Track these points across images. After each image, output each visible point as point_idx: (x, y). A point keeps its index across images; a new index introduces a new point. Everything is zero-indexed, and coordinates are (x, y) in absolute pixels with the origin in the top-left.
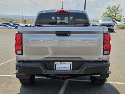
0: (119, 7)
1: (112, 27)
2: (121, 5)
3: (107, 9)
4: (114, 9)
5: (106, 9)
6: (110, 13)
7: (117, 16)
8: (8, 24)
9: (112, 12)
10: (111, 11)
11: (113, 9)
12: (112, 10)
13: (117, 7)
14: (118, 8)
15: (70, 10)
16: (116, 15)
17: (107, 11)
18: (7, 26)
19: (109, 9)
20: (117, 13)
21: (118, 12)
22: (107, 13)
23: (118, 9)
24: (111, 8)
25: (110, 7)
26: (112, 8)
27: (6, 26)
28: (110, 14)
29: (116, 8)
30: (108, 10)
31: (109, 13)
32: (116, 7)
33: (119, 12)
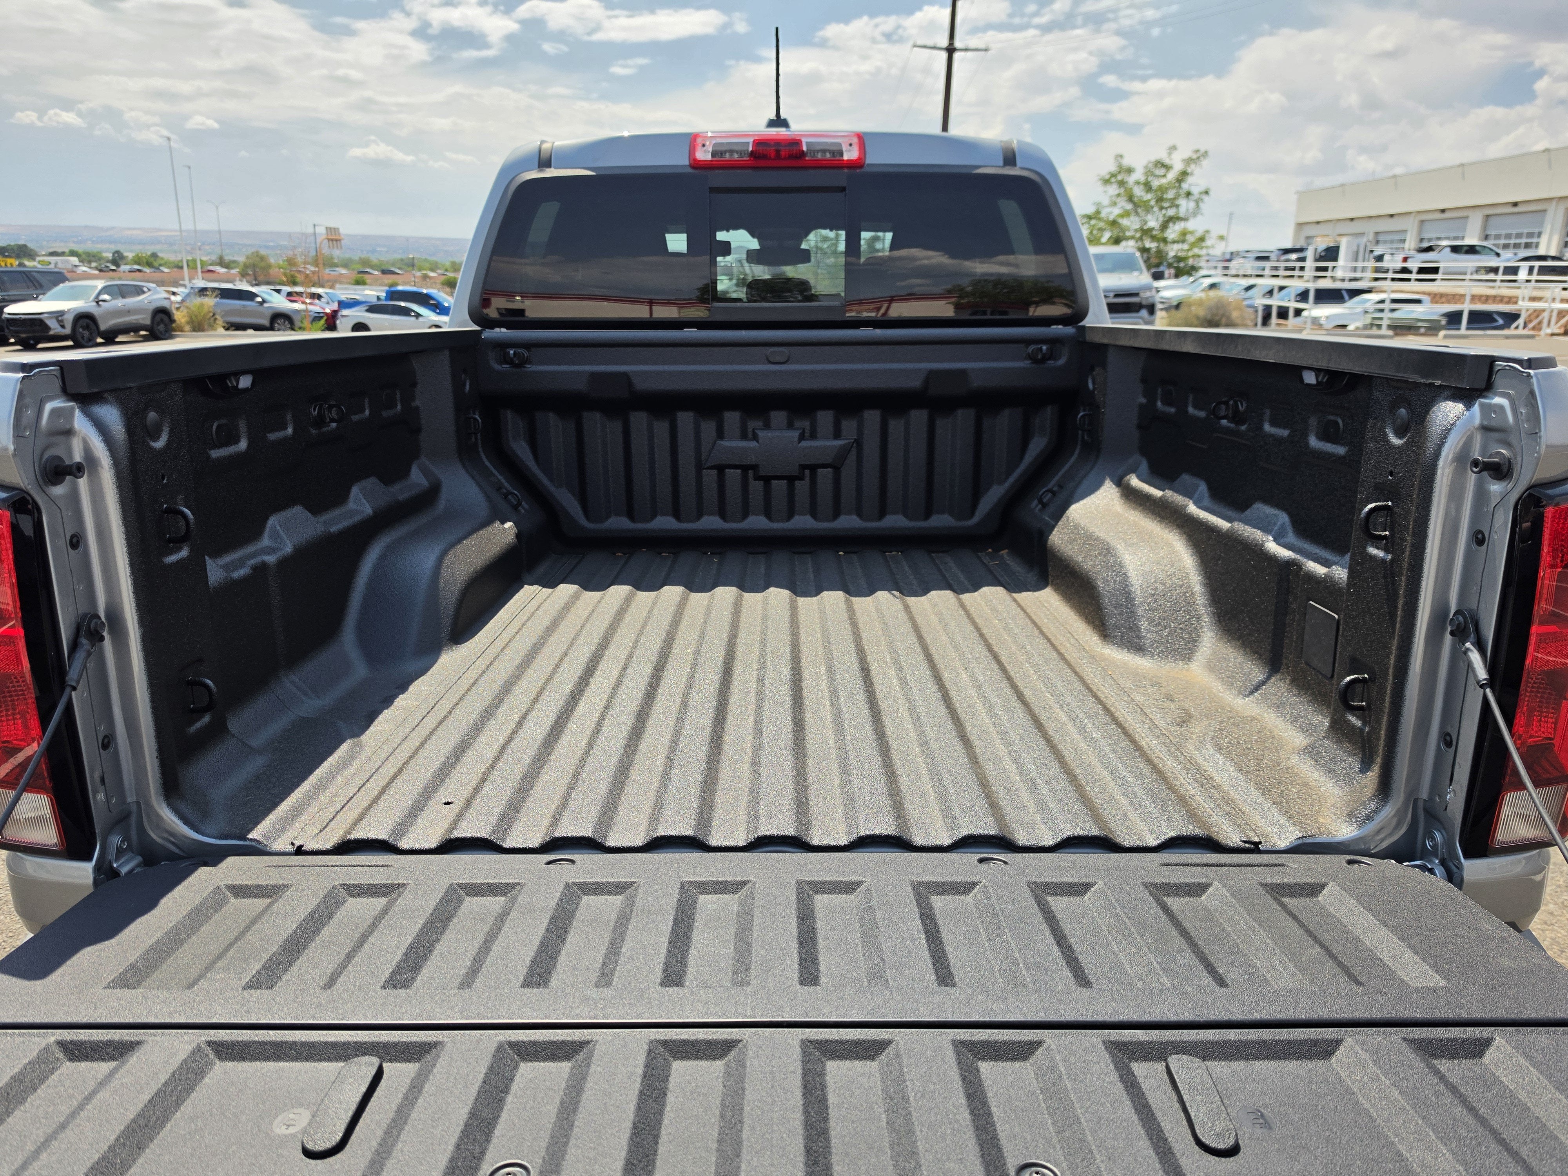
0: (1192, 168)
1: (1144, 313)
2: (1206, 154)
3: (1106, 182)
4: (1155, 183)
5: (1100, 188)
6: (1126, 214)
7: (1172, 232)
8: (424, 300)
9: (1137, 205)
10: (1130, 199)
11: (1148, 187)
12: (1138, 192)
13: (1178, 167)
14: (1184, 174)
15: (861, 138)
16: (1164, 226)
17: (1106, 201)
18: (418, 315)
19: (1122, 183)
20: (1171, 212)
21: (1185, 205)
22: (1103, 215)
23: (1185, 186)
24: (1131, 179)
25: (1130, 171)
26: (1138, 175)
27: (406, 312)
28: (1125, 222)
29: (1171, 176)
30: (1113, 190)
31: (1116, 211)
32: (1168, 167)
33: (1192, 205)
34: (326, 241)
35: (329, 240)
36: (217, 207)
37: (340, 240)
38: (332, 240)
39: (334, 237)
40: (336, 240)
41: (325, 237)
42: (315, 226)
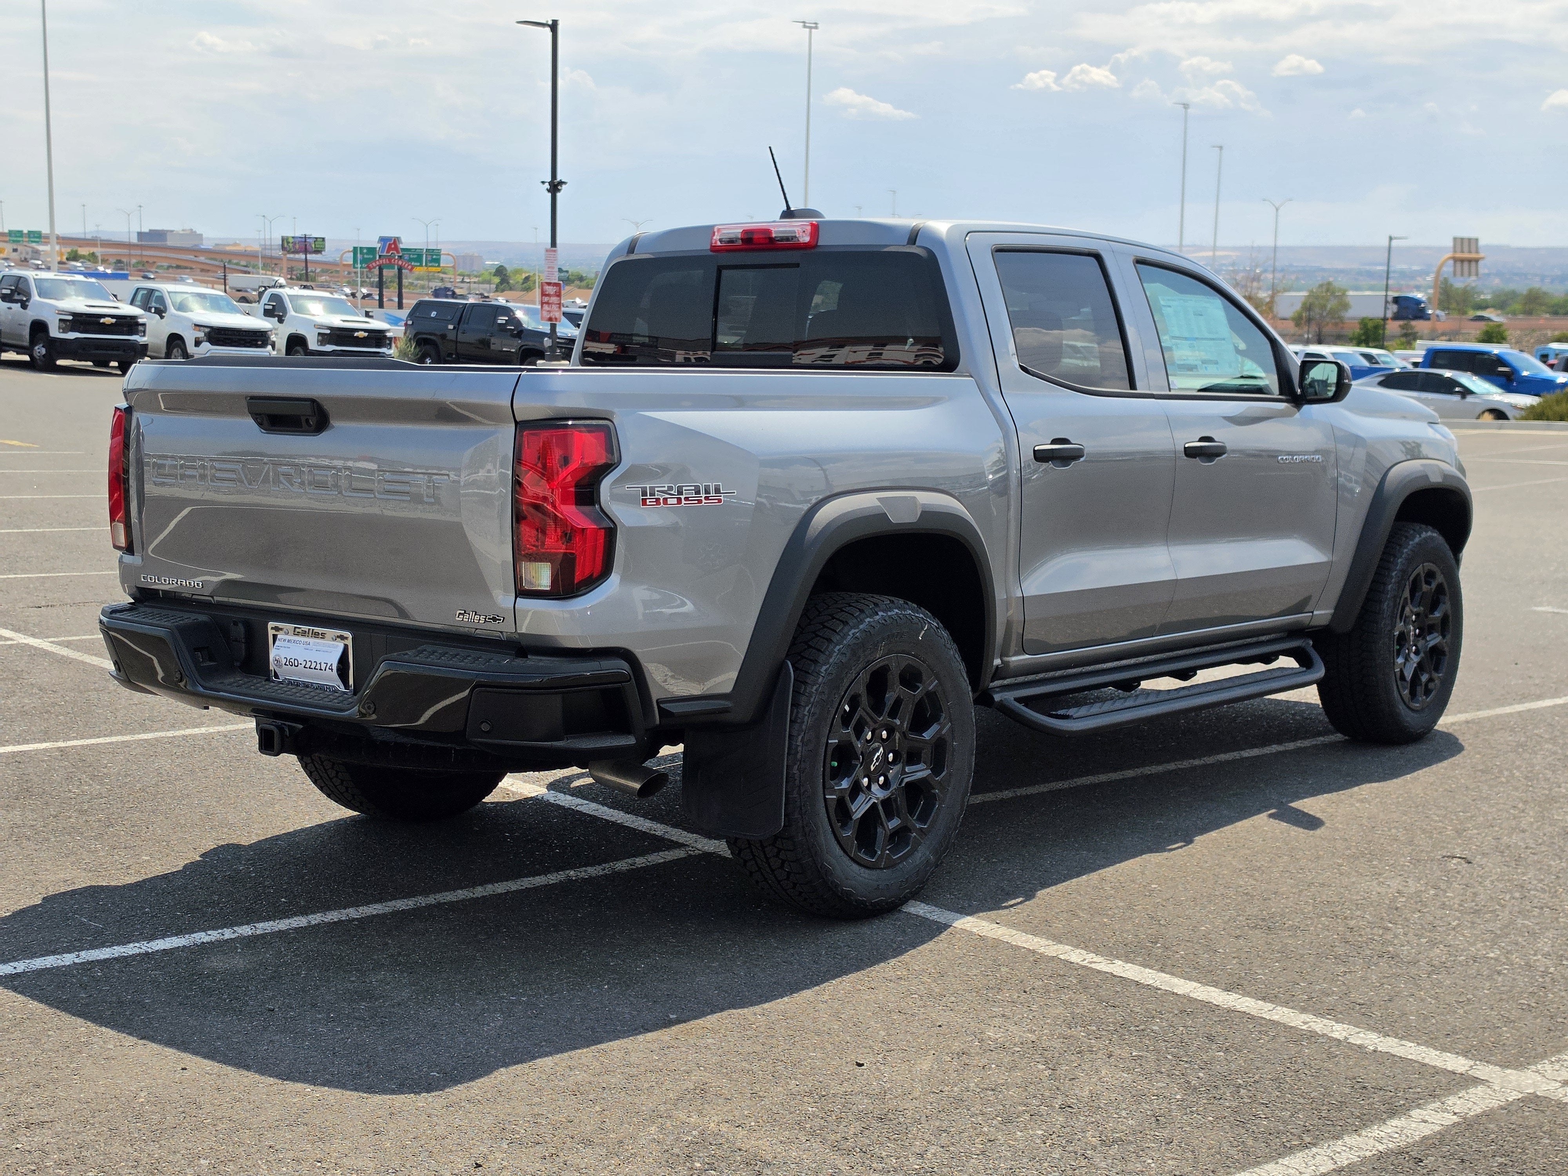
8: (1487, 366)
18: (1466, 392)
34: (1451, 262)
35: (1455, 260)
36: (1277, 210)
37: (1477, 261)
38: (1462, 261)
39: (1466, 255)
40: (1470, 261)
41: (1450, 254)
42: (1391, 239)
